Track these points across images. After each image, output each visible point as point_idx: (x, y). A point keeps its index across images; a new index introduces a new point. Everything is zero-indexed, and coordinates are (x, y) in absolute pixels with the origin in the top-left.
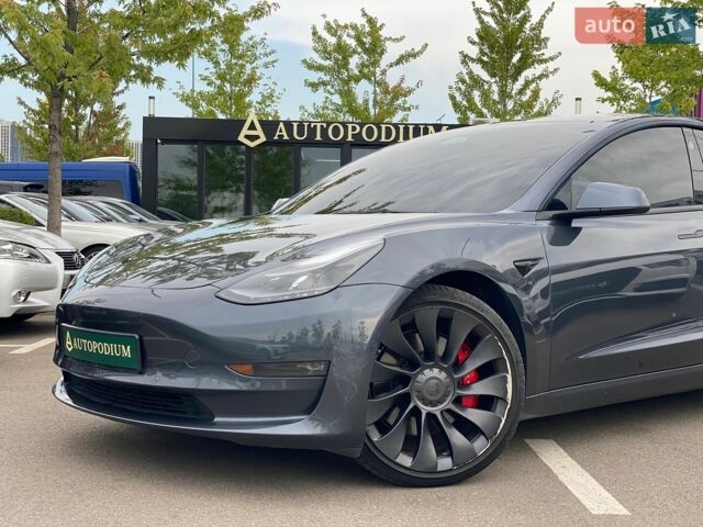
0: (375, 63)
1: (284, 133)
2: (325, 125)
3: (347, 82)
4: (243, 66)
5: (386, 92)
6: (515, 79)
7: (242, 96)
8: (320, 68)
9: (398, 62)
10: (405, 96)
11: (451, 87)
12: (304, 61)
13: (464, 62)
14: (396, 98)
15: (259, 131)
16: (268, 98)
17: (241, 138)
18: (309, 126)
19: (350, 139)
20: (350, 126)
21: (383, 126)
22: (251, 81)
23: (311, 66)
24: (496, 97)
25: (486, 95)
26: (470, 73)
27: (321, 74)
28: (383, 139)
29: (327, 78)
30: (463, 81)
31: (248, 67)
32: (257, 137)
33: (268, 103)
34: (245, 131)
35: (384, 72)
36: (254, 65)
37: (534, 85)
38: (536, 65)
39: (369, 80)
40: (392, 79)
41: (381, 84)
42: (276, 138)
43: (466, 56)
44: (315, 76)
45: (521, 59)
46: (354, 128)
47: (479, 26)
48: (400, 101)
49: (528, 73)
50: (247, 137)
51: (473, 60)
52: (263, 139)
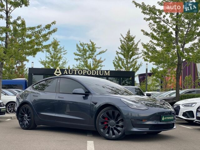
0: (93, 54)
1: (66, 72)
2: (77, 70)
3: (85, 59)
4: (58, 54)
5: (96, 61)
6: (130, 59)
7: (57, 62)
8: (78, 55)
9: (99, 54)
10: (101, 63)
11: (113, 61)
12: (74, 53)
13: (117, 54)
14: (98, 63)
15: (60, 72)
16: (64, 63)
17: (55, 74)
18: (73, 70)
19: (84, 74)
20: (84, 71)
21: (93, 71)
22: (60, 58)
23: (76, 54)
24: (125, 63)
25: (123, 62)
26: (119, 57)
27: (79, 57)
28: (93, 74)
29: (80, 58)
30: (117, 59)
31: (59, 54)
32: (59, 73)
33: (64, 64)
34: (56, 72)
35: (95, 56)
36: (61, 54)
37: (135, 60)
38: (136, 55)
39: (91, 58)
40: (98, 58)
41: (94, 59)
42: (64, 74)
43: (117, 52)
44: (77, 57)
45: (132, 53)
46: (85, 71)
47: (121, 45)
48: (100, 64)
49: (134, 57)
50: (56, 73)
51: (119, 53)
52: (61, 74)
